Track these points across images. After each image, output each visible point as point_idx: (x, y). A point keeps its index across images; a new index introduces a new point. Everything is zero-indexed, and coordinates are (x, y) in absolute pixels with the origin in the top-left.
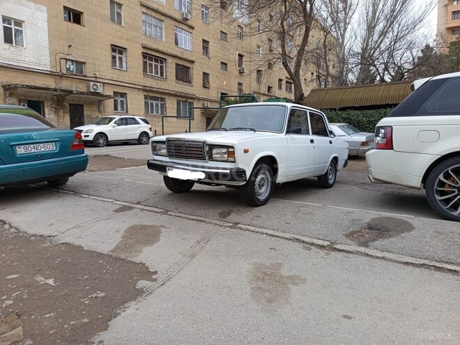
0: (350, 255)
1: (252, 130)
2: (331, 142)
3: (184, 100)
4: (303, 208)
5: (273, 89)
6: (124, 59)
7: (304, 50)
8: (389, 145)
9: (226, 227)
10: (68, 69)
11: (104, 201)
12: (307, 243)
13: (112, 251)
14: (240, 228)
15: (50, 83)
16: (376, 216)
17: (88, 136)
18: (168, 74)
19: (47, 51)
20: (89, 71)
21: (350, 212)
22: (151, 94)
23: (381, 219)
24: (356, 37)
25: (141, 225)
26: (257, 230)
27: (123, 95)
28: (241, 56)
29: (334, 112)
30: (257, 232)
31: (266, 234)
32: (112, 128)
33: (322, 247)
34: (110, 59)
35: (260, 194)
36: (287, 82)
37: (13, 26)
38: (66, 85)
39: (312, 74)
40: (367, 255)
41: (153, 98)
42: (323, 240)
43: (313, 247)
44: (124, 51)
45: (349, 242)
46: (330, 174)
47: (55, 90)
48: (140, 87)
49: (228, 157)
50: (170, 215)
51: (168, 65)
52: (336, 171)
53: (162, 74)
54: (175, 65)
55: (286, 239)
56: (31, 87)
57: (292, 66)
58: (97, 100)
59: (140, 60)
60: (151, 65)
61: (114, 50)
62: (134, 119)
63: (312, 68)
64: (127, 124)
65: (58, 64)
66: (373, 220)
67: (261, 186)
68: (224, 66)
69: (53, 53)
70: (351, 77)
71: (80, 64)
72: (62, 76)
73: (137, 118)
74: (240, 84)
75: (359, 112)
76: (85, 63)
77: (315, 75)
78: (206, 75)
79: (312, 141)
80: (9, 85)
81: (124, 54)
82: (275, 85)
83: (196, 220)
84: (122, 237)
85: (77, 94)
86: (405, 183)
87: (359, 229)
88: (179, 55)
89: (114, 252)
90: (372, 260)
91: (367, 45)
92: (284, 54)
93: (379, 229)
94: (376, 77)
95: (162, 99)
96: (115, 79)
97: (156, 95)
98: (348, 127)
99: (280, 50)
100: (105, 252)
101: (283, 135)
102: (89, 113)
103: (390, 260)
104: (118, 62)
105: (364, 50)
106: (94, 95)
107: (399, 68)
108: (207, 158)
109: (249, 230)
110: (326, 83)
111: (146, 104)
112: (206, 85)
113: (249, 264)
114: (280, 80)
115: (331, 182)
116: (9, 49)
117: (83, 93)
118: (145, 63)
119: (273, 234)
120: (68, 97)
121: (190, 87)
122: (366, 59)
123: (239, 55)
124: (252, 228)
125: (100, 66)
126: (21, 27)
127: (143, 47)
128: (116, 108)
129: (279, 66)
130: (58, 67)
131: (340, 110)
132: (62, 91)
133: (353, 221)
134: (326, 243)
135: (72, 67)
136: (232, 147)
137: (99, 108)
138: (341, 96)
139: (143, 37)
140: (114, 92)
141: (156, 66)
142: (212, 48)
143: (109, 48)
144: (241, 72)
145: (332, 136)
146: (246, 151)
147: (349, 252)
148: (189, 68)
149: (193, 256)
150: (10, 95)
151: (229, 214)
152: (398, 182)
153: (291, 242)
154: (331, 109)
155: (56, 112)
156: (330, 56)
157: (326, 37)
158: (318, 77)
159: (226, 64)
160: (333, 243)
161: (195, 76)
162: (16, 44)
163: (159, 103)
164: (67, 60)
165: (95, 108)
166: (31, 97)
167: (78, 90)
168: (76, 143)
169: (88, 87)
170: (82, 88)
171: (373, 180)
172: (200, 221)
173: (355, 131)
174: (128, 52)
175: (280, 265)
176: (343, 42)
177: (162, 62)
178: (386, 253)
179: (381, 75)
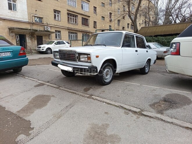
0: (152, 120)
1: (104, 45)
2: (147, 51)
3: (85, 33)
4: (129, 87)
5: (125, 28)
6: (59, 16)
7: (139, 9)
8: (178, 53)
9: (86, 97)
10: (36, 21)
11: (33, 80)
12: (127, 109)
13: (18, 112)
14: (93, 98)
15: (28, 27)
16: (169, 93)
17: (43, 49)
18: (79, 22)
19: (27, 13)
20: (45, 21)
21: (154, 90)
22: (71, 31)
23: (171, 95)
24: (163, 3)
25: (42, 95)
26: (101, 99)
27: (59, 32)
28: (111, 14)
29: (151, 37)
30: (101, 101)
31: (105, 102)
32: (53, 46)
33: (135, 112)
34: (53, 16)
35: (107, 79)
36: (131, 25)
37: (12, 3)
38: (35, 27)
39: (143, 21)
40: (162, 120)
41: (72, 33)
42: (136, 108)
43: (130, 113)
44: (59, 12)
45: (152, 110)
46: (146, 67)
47: (30, 30)
48: (66, 28)
49: (88, 60)
50: (60, 89)
51: (78, 18)
52: (150, 66)
53: (76, 22)
54: (81, 18)
55: (116, 106)
56: (20, 29)
57: (133, 17)
58: (48, 34)
59: (66, 16)
60: (71, 18)
61: (55, 12)
62: (63, 42)
63: (143, 18)
64: (60, 44)
65: (31, 18)
66: (167, 95)
67: (107, 75)
68: (103, 18)
69: (29, 14)
70: (161, 22)
71: (41, 18)
72: (33, 24)
73: (64, 41)
74: (110, 26)
75: (163, 37)
76: (43, 18)
77: (144, 21)
78: (95, 22)
79: (136, 51)
80: (11, 28)
81: (59, 14)
82: (126, 26)
83: (72, 93)
84: (29, 103)
85: (39, 31)
86: (186, 74)
87: (158, 101)
88: (83, 13)
89: (19, 112)
90: (165, 124)
91: (169, 6)
92: (129, 11)
93: (170, 102)
94: (172, 22)
95: (76, 33)
96: (56, 25)
97: (73, 32)
98: (158, 45)
99: (127, 10)
100: (14, 112)
101: (120, 48)
102: (45, 40)
103: (177, 125)
104: (57, 17)
105: (167, 9)
106: (46, 32)
107: (184, 16)
108: (77, 60)
109: (97, 99)
110: (149, 24)
111: (69, 35)
112: (95, 27)
113: (89, 124)
114: (128, 24)
115: (147, 71)
116: (11, 12)
117: (42, 31)
118: (68, 17)
119: (109, 102)
120: (36, 33)
121: (88, 28)
122: (168, 13)
123: (110, 13)
124: (99, 98)
125: (49, 19)
126: (15, 2)
127: (68, 10)
128: (56, 38)
129: (127, 17)
130: (31, 20)
131: (154, 36)
132: (33, 30)
133: (155, 96)
134: (138, 110)
135: (37, 20)
136: (89, 54)
137: (49, 37)
138: (155, 30)
139: (67, 6)
140: (55, 30)
141: (73, 19)
142: (98, 10)
143: (53, 11)
144: (111, 21)
145: (148, 48)
146: (97, 57)
147: (151, 117)
148: (87, 19)
149: (59, 117)
150: (12, 32)
151: (89, 89)
152: (182, 73)
153: (118, 108)
154: (150, 36)
155: (31, 39)
156: (151, 13)
157: (149, 4)
158: (145, 22)
159: (104, 17)
160: (142, 110)
161: (90, 23)
162: (13, 10)
163: (75, 35)
164: (35, 17)
165: (47, 37)
166: (20, 33)
167: (40, 30)
168: (22, 52)
169: (44, 28)
170: (42, 29)
171: (168, 72)
172: (74, 93)
173: (161, 46)
174: (61, 13)
175: (107, 125)
176: (157, 6)
177: (76, 17)
178: (174, 119)
179: (175, 20)
